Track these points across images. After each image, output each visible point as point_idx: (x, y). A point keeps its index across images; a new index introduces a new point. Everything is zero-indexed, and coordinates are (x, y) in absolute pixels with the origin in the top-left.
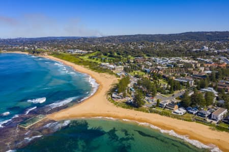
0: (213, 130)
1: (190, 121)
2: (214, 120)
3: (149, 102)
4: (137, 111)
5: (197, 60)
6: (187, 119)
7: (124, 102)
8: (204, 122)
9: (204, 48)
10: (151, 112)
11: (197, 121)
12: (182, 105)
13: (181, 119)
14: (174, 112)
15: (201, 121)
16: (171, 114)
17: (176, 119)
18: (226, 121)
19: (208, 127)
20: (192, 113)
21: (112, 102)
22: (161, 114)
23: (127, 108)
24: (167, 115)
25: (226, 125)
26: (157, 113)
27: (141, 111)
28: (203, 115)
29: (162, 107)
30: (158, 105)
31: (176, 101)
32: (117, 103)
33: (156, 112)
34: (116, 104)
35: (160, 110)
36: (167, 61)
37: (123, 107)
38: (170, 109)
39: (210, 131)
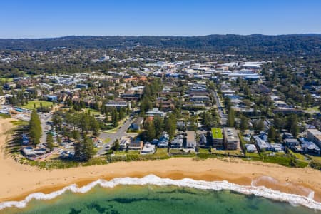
0: (197, 160)
1: (167, 157)
2: (190, 148)
4: (89, 167)
5: (110, 74)
6: (163, 156)
7: (55, 159)
8: (183, 154)
9: (104, 58)
11: (175, 155)
13: (155, 159)
14: (142, 152)
15: (179, 153)
16: (141, 156)
17: (150, 161)
18: (203, 145)
19: (190, 158)
20: (163, 147)
21: (32, 165)
23: (68, 167)
25: (205, 150)
26: (120, 160)
27: (94, 164)
28: (177, 146)
29: (122, 150)
30: (118, 148)
31: (133, 136)
32: (45, 163)
34: (42, 165)
36: (73, 80)
37: (60, 167)
38: (134, 149)
39: (195, 162)
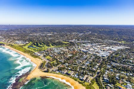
3: (51, 70)
6: (59, 74)
8: (62, 74)
10: (51, 73)
12: (58, 70)
13: (57, 74)
20: (60, 72)
22: (53, 73)
24: (55, 73)
30: (53, 71)
31: (57, 69)
33: (52, 73)
35: (53, 72)
